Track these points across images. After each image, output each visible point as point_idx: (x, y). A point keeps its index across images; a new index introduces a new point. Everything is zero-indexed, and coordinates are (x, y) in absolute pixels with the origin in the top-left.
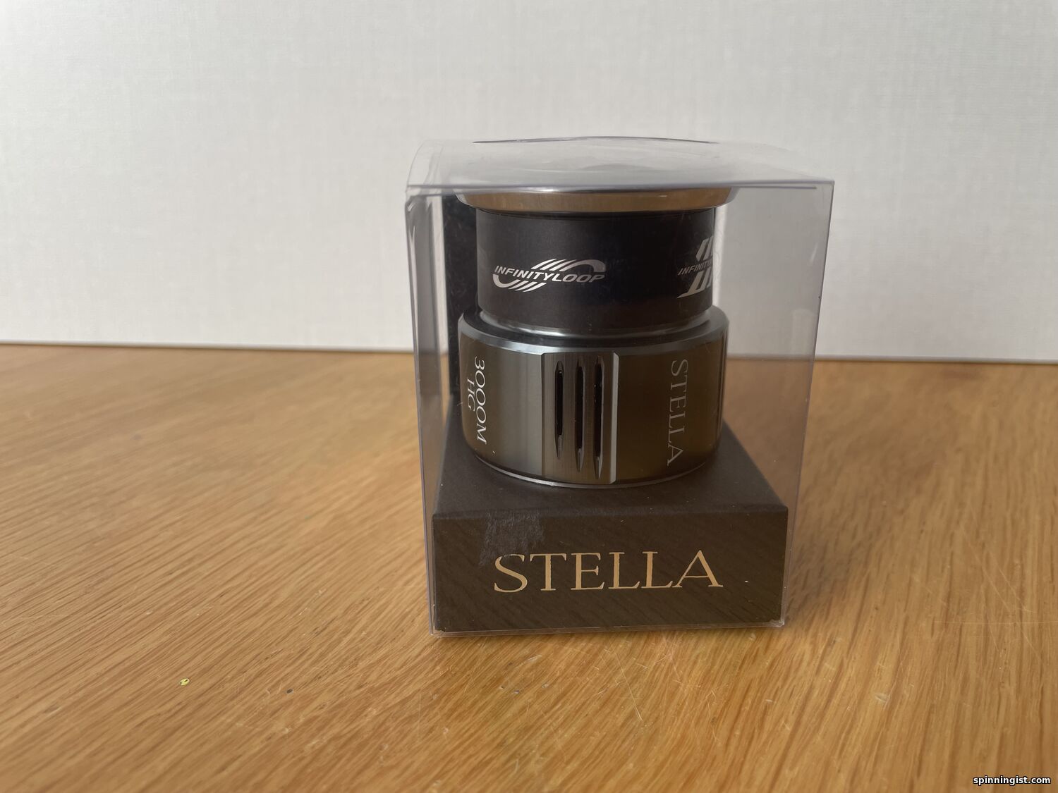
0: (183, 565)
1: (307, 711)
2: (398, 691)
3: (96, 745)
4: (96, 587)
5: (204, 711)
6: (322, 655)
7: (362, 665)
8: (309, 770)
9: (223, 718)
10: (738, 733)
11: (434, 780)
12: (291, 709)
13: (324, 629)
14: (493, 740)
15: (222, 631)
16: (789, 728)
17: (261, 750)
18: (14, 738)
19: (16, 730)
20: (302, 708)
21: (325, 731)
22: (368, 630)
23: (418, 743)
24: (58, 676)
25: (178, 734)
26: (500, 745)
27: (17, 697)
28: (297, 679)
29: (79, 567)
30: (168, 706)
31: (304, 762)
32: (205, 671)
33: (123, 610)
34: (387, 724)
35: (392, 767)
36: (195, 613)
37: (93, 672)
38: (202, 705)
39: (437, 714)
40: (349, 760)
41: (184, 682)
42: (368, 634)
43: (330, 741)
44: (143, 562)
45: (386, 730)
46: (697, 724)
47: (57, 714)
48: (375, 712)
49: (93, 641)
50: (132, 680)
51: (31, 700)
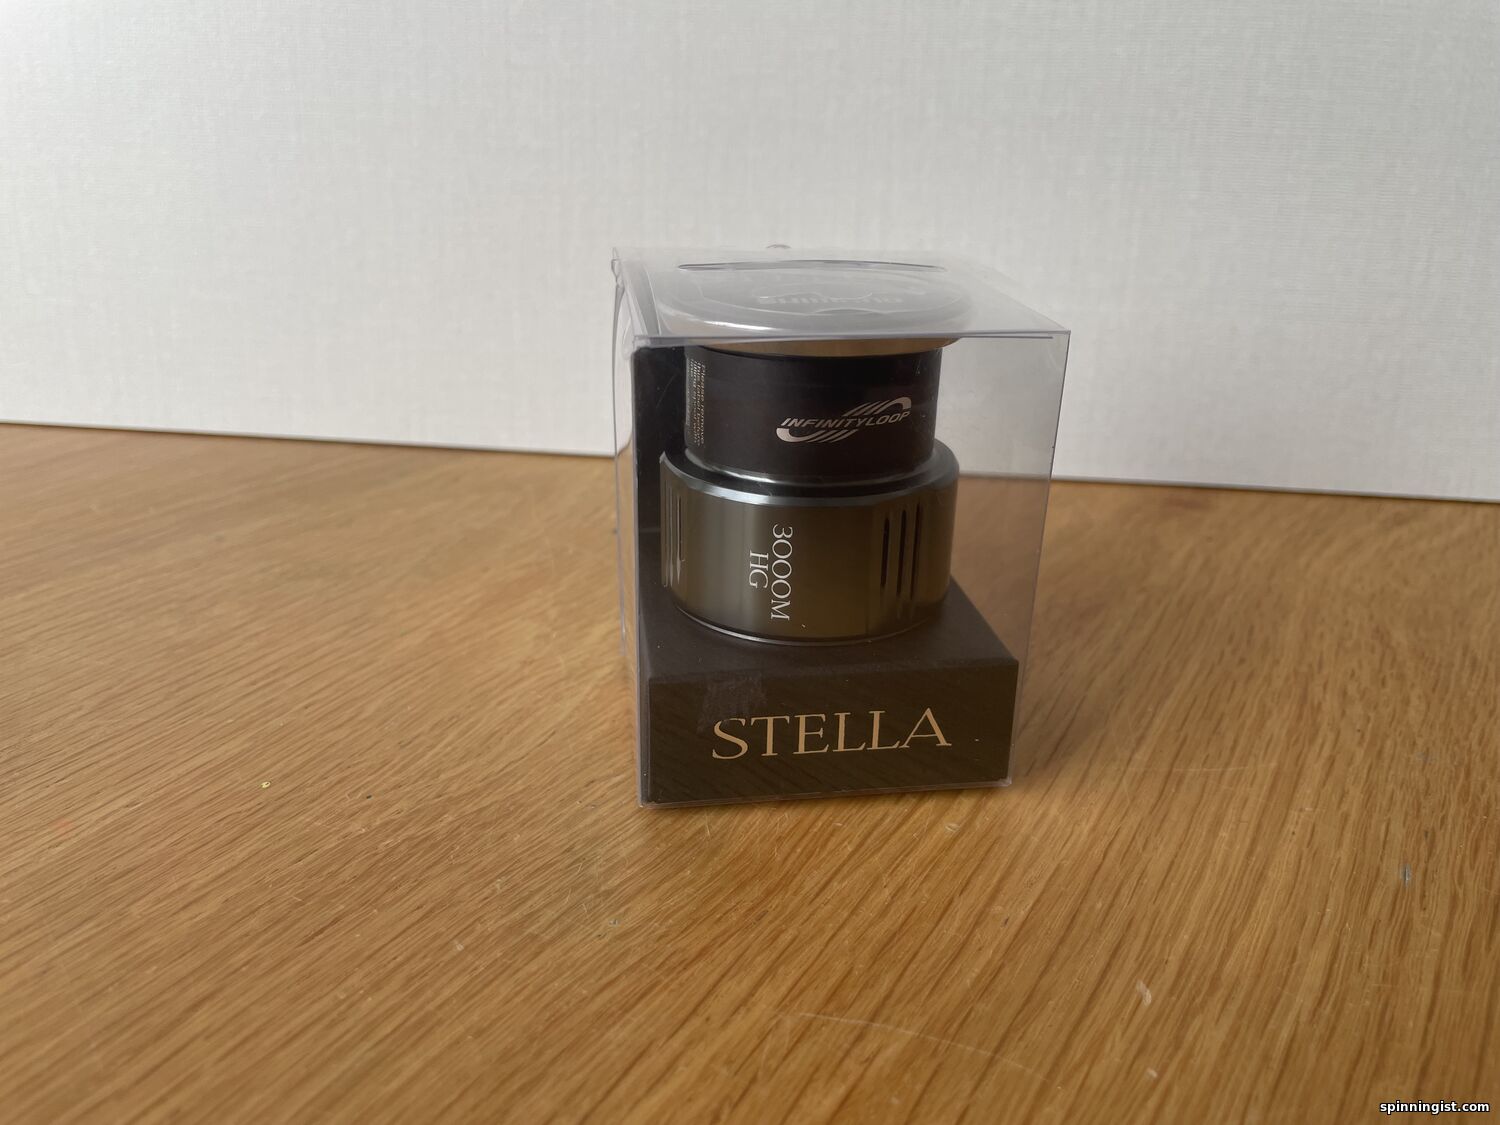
0: (267, 676)
1: (385, 814)
2: (477, 800)
3: (176, 837)
4: (177, 694)
5: (284, 811)
6: (404, 767)
7: (443, 777)
8: (381, 864)
9: (302, 818)
10: (799, 850)
11: (499, 877)
12: (368, 813)
13: (410, 743)
14: (561, 847)
15: (305, 741)
16: (850, 849)
17: (338, 846)
18: (96, 829)
19: (97, 822)
20: (381, 812)
21: (400, 832)
22: (454, 745)
23: (489, 846)
24: (139, 776)
25: (257, 830)
26: (568, 850)
27: (98, 793)
28: (376, 787)
29: (159, 674)
30: (248, 806)
31: (378, 857)
32: (286, 776)
33: (204, 718)
34: (462, 828)
35: (461, 865)
36: (280, 722)
37: (173, 774)
38: (281, 806)
39: (511, 823)
40: (421, 857)
41: (264, 785)
42: (453, 749)
43: (404, 841)
44: (224, 672)
45: (459, 834)
46: (761, 841)
47: (139, 809)
48: (451, 819)
49: (173, 746)
50: (213, 782)
51: (112, 797)
